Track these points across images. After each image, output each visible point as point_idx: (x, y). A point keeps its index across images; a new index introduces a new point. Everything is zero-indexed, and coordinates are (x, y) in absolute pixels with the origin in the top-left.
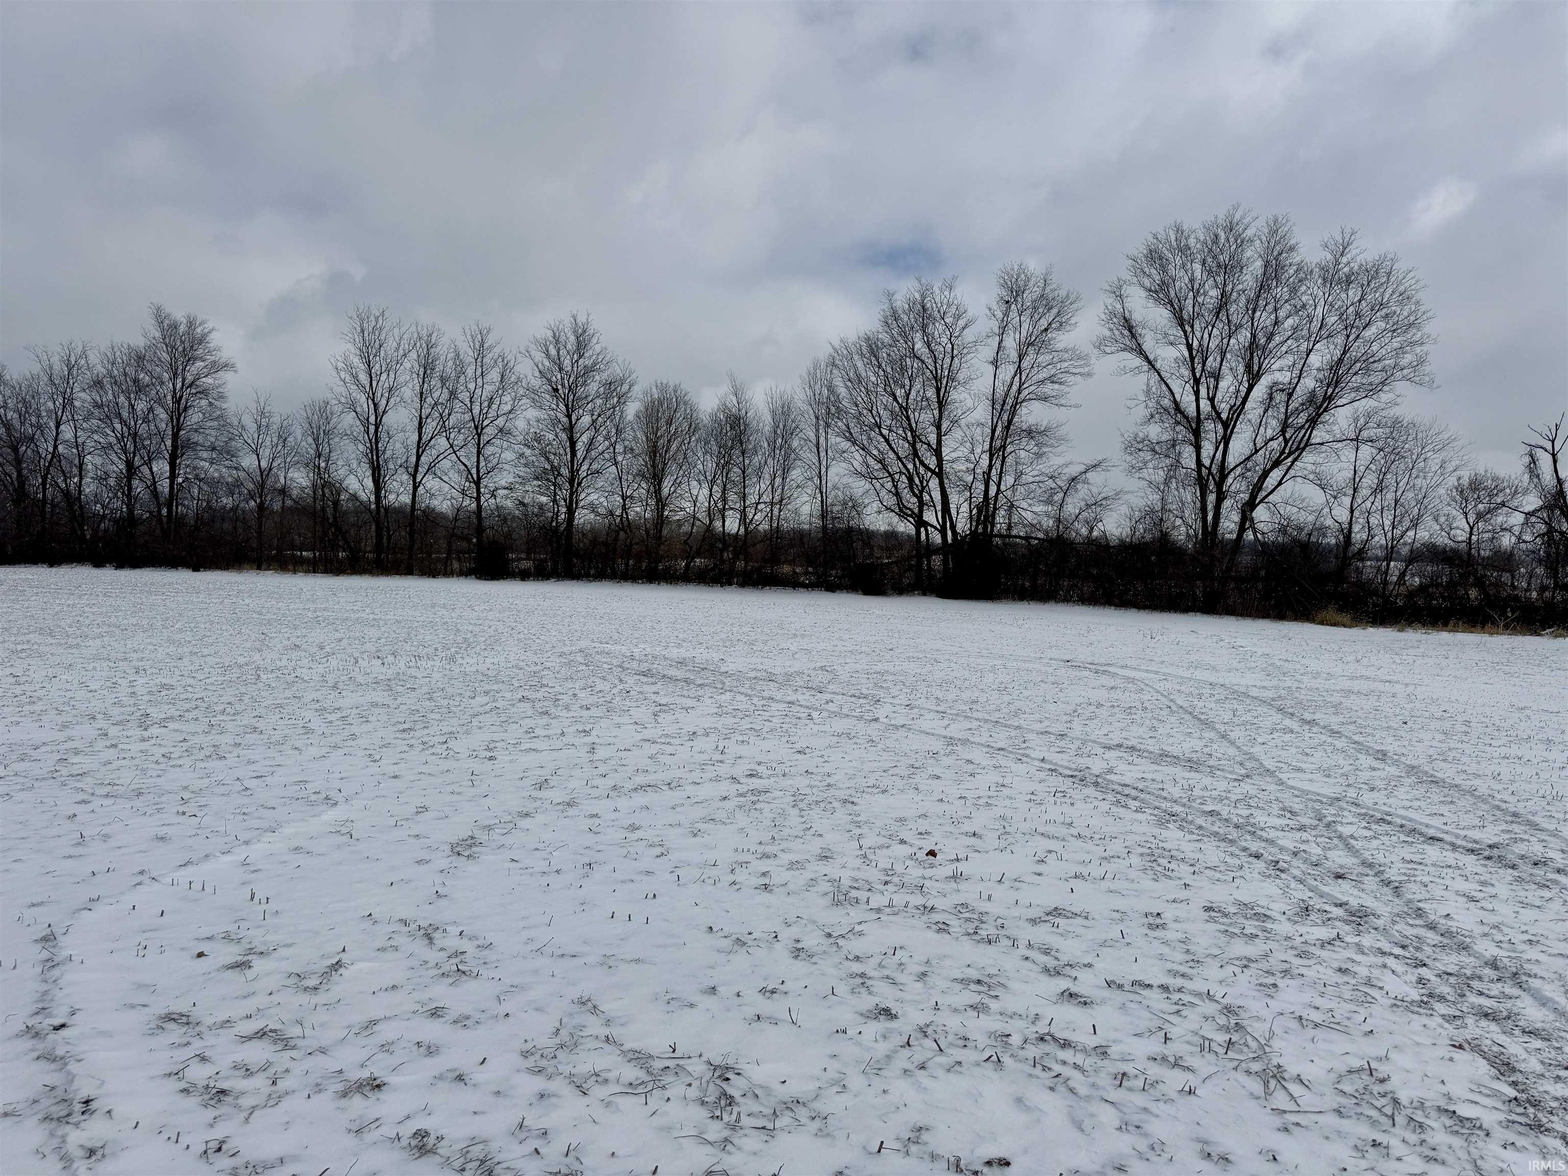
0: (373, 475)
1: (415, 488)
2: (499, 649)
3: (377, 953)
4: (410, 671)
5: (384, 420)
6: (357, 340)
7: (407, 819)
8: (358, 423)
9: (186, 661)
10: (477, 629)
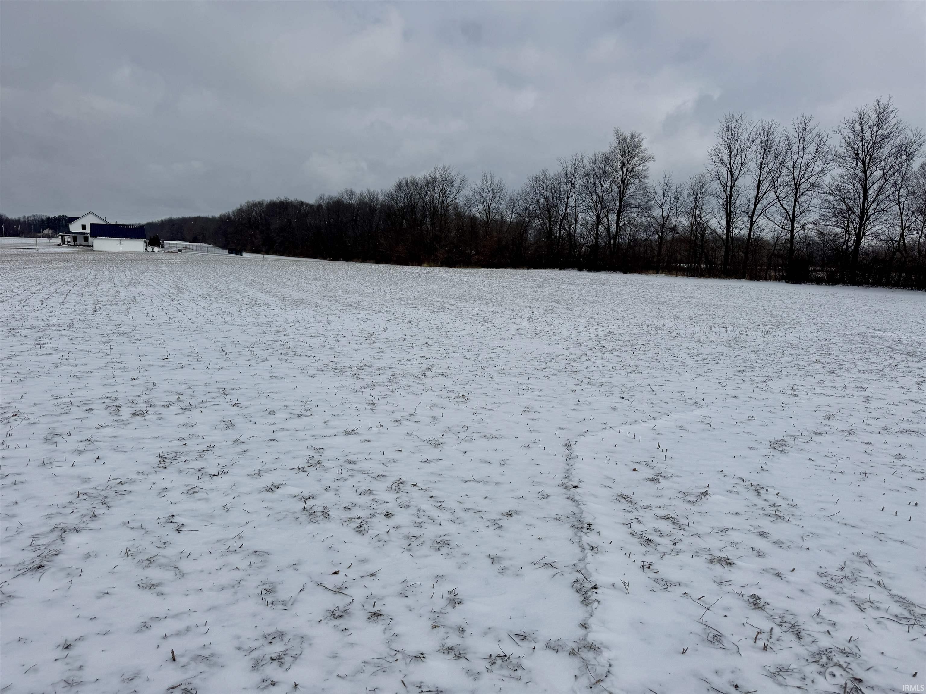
0: (727, 217)
1: (752, 225)
2: (800, 328)
3: (727, 493)
4: (742, 337)
5: (736, 184)
6: (724, 135)
7: (742, 422)
8: (720, 186)
9: (620, 320)
10: (785, 315)
